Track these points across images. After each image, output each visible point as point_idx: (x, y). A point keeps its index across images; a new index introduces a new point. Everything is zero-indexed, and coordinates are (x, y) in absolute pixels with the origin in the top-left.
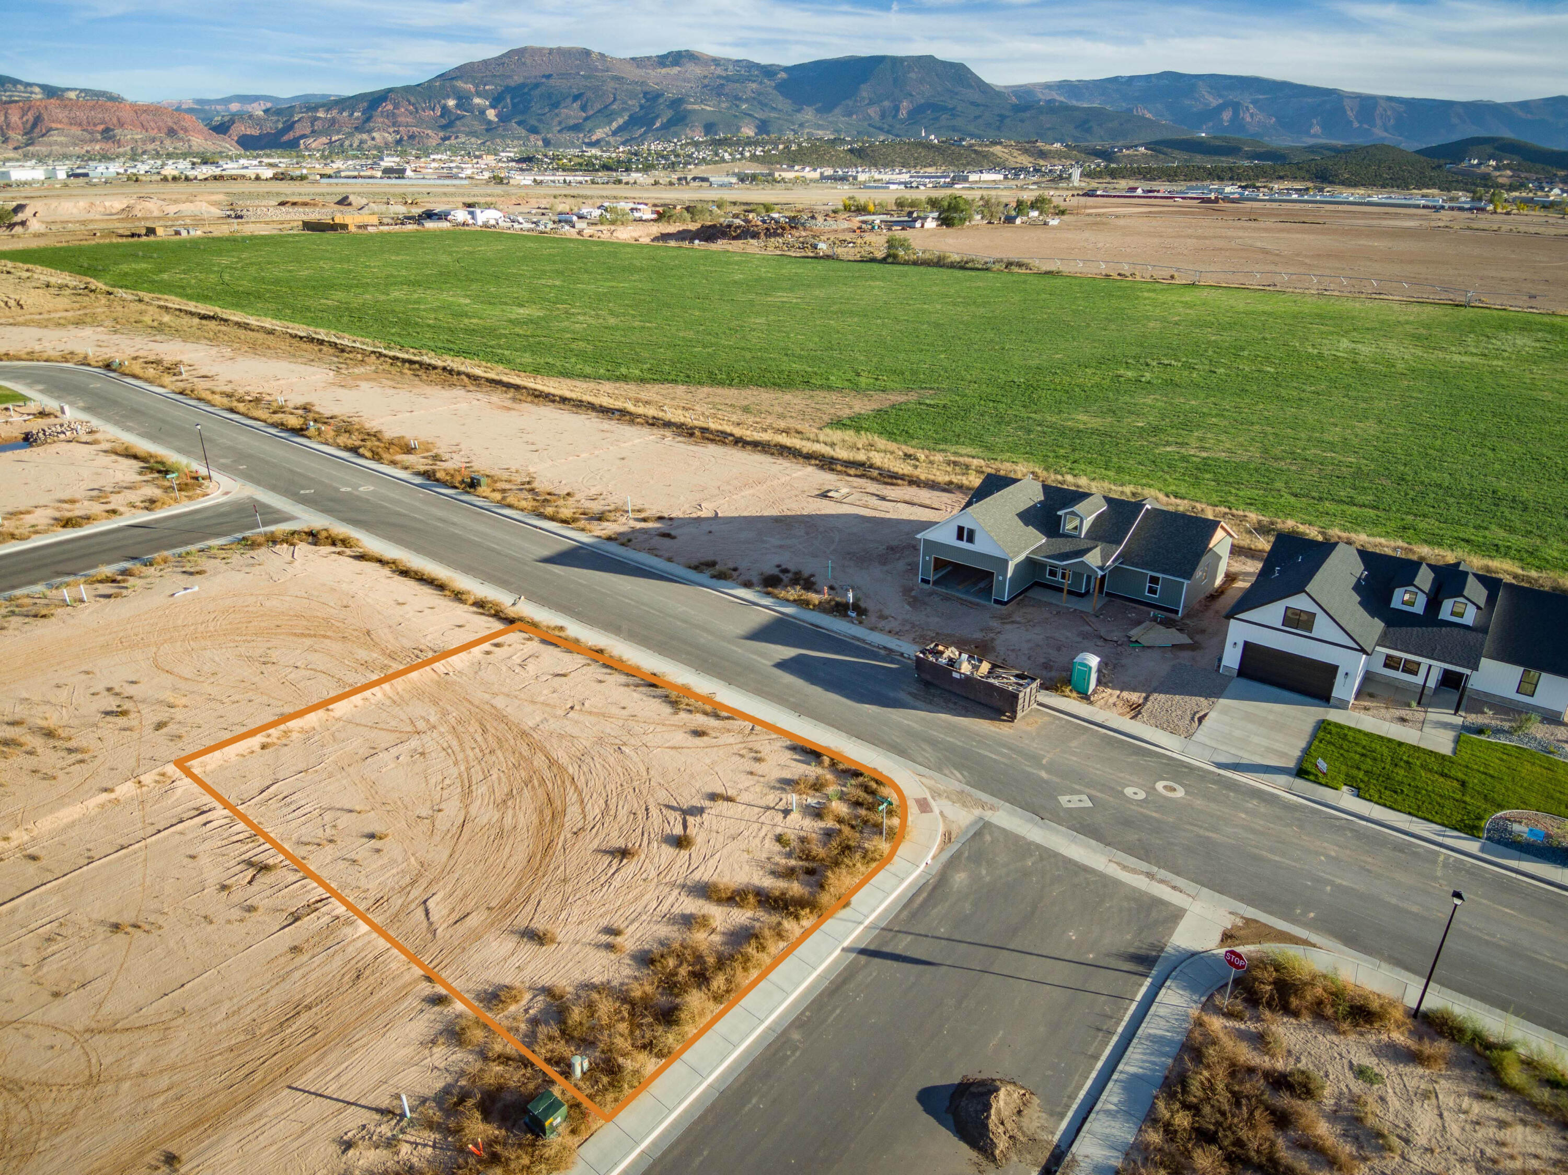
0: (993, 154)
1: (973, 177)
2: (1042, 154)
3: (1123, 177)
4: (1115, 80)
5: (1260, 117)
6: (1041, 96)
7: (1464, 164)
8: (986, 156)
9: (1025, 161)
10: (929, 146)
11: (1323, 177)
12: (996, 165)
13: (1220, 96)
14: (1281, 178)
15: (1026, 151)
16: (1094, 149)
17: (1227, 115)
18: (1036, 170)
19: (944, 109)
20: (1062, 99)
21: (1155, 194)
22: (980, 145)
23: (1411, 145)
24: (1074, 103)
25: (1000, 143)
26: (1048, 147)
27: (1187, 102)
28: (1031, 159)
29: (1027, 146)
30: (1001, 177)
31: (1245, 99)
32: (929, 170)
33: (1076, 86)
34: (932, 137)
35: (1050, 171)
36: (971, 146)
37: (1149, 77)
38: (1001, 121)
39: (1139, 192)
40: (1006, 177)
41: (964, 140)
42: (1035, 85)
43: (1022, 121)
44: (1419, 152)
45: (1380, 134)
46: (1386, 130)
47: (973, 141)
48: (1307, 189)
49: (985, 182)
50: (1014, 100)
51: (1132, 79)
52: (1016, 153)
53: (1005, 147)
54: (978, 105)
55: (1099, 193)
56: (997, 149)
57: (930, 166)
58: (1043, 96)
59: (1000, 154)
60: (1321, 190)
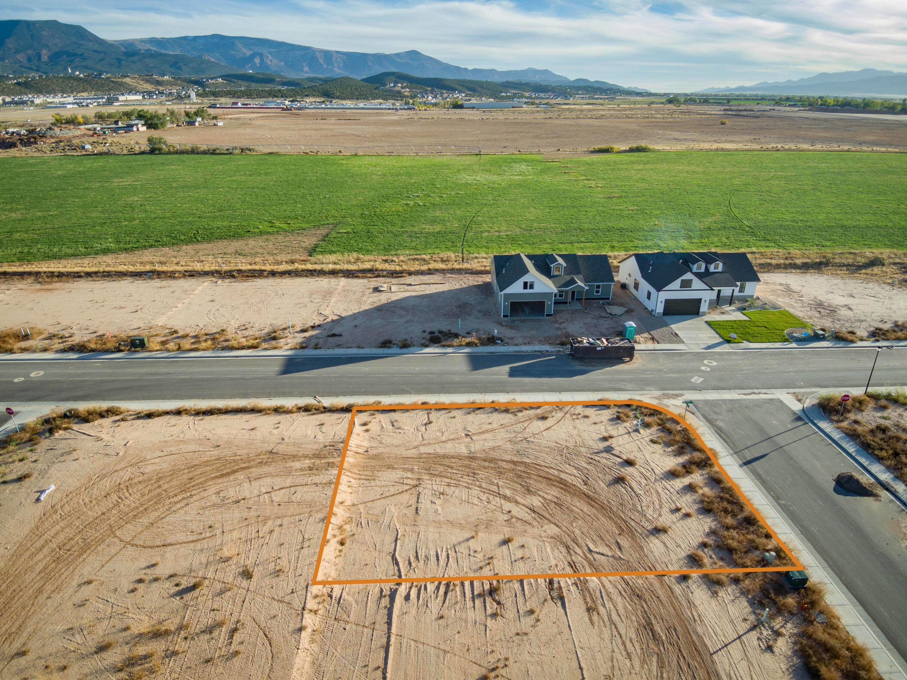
0: (126, 84)
1: (121, 98)
2: (159, 83)
3: (221, 96)
4: (185, 38)
5: (275, 61)
6: (140, 47)
7: (388, 86)
8: (122, 84)
9: (149, 87)
10: (78, 79)
11: (328, 95)
12: (131, 91)
13: (250, 49)
14: (307, 96)
15: (147, 81)
16: (190, 80)
17: (257, 60)
18: (161, 93)
19: (75, 55)
20: (155, 49)
21: (249, 106)
22: (115, 78)
23: (358, 77)
24: (163, 51)
25: (128, 76)
26: (161, 79)
27: (232, 52)
28: (153, 86)
29: (147, 78)
30: (140, 97)
31: (265, 51)
32: (83, 94)
33: (161, 42)
34: (77, 73)
35: (170, 93)
36: (108, 78)
37: (205, 37)
38: (119, 62)
39: (239, 105)
40: (143, 96)
41: (102, 74)
42: (134, 40)
43: (134, 62)
44: (364, 80)
45: (338, 72)
46: (340, 69)
47: (109, 75)
48: (323, 102)
49: (131, 101)
50: (123, 49)
51: (195, 38)
52: (141, 83)
53: (133, 78)
54: (99, 52)
55: (218, 106)
56: (128, 80)
57: (83, 92)
58: (143, 47)
59: (131, 83)
60: (331, 102)
